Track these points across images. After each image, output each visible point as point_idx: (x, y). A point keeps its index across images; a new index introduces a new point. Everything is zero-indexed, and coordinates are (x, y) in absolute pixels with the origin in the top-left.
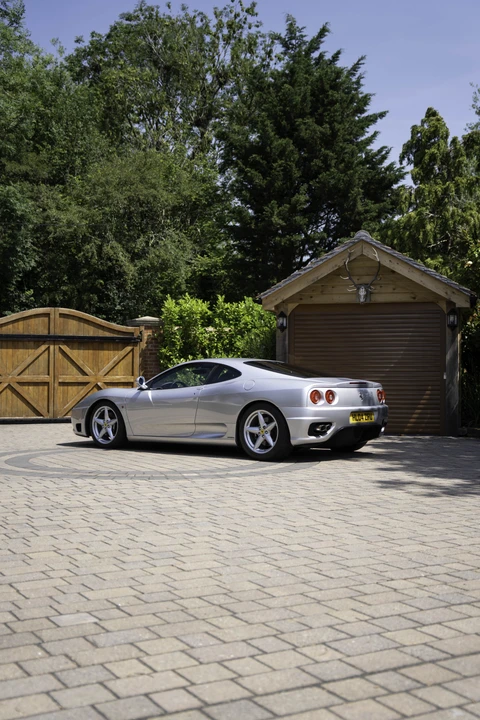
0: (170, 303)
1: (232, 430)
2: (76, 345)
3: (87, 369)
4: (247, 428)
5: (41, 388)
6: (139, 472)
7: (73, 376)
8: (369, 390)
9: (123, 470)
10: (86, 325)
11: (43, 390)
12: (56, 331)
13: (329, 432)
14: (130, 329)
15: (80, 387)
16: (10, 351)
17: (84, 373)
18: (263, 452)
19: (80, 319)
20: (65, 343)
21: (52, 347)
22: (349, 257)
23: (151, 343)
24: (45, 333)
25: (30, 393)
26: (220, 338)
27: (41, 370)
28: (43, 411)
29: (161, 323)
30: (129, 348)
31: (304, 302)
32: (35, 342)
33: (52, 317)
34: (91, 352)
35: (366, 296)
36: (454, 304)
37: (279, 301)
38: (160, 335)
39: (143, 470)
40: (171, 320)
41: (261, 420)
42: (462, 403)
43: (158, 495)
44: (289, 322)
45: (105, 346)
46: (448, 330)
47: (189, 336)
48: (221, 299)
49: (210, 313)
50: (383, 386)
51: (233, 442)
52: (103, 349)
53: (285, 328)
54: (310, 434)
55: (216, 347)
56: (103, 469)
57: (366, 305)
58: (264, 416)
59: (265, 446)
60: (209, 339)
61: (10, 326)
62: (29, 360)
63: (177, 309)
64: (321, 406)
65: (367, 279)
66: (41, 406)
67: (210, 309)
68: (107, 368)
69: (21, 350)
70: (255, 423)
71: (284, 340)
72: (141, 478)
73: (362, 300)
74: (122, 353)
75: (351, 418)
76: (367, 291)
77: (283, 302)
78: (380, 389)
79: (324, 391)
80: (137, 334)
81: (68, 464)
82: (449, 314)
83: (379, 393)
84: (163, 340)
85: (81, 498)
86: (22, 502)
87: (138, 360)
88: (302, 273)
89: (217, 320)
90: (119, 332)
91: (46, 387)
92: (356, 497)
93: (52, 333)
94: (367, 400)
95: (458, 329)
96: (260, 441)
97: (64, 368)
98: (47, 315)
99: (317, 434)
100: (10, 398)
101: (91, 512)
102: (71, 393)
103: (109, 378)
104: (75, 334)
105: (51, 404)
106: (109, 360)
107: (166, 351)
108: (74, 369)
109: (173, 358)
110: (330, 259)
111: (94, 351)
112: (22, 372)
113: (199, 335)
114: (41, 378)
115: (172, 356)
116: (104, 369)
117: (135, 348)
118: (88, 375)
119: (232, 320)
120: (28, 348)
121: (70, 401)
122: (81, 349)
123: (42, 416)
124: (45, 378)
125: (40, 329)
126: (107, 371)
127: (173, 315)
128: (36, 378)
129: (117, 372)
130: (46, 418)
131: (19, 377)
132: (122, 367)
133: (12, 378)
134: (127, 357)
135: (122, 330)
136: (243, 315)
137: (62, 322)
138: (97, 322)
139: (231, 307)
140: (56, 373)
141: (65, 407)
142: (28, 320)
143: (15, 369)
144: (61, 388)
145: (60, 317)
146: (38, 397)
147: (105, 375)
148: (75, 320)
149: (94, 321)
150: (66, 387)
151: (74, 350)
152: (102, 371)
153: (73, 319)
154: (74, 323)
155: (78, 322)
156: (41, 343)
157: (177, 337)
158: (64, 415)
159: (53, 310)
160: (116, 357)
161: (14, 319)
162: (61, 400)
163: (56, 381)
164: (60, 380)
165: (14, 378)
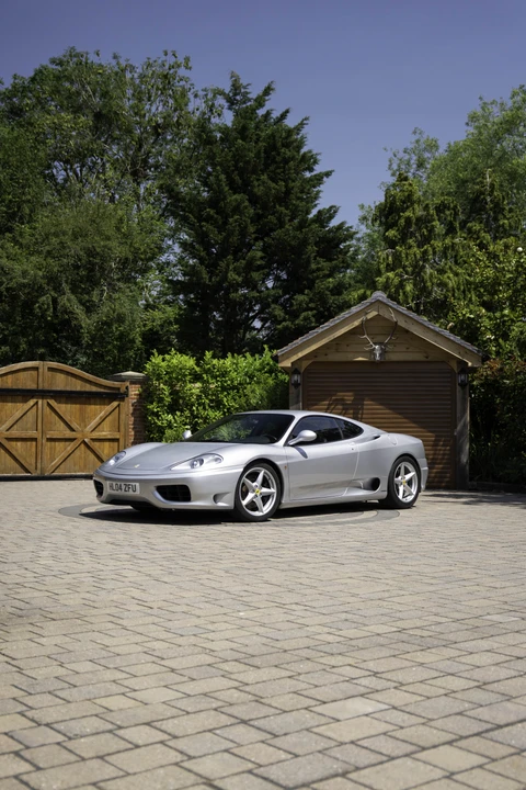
0: (156, 359)
2: (64, 400)
3: (74, 425)
5: (29, 443)
7: (60, 430)
10: (74, 379)
11: (31, 446)
12: (44, 385)
14: (117, 384)
15: (67, 443)
17: (73, 430)
19: (68, 373)
20: (52, 397)
21: (40, 402)
23: (135, 398)
24: (34, 387)
25: (18, 448)
27: (29, 425)
28: (31, 468)
29: (146, 379)
30: (115, 404)
31: (319, 359)
32: (24, 396)
33: (40, 370)
34: (78, 406)
35: (380, 355)
36: (466, 364)
37: (295, 359)
38: (145, 390)
44: (303, 379)
45: (92, 401)
46: (458, 388)
48: (208, 354)
49: (197, 369)
52: (90, 404)
53: (300, 384)
55: (204, 404)
57: (381, 363)
62: (18, 414)
63: (164, 364)
66: (29, 462)
67: (198, 364)
68: (93, 424)
69: (10, 404)
71: (298, 394)
73: (378, 358)
74: (108, 408)
77: (299, 359)
80: (123, 390)
82: (460, 373)
84: (149, 396)
87: (123, 416)
88: (320, 331)
89: (204, 375)
90: (105, 387)
93: (40, 388)
97: (51, 423)
98: (36, 369)
102: (58, 449)
103: (96, 435)
104: (63, 389)
105: (39, 461)
106: (95, 415)
107: (154, 407)
108: (62, 424)
109: (161, 414)
110: (347, 318)
111: (81, 406)
112: (10, 427)
113: (187, 390)
114: (30, 434)
115: (161, 412)
116: (91, 425)
117: (122, 403)
118: (75, 431)
119: (219, 376)
120: (16, 403)
121: (58, 457)
122: (68, 404)
123: (30, 473)
124: (34, 434)
125: (29, 383)
126: (94, 428)
127: (161, 370)
128: (24, 434)
129: (104, 428)
130: (33, 475)
131: (8, 433)
132: (108, 423)
133: (1, 433)
134: (113, 413)
135: (108, 385)
136: (231, 371)
137: (50, 375)
138: (85, 377)
139: (218, 363)
140: (44, 429)
141: (53, 464)
142: (17, 374)
143: (3, 424)
144: (49, 444)
145: (48, 371)
146: (25, 453)
147: (92, 431)
148: (63, 375)
149: (81, 376)
150: (53, 443)
151: (62, 405)
152: (89, 427)
153: (61, 373)
154: (62, 377)
155: (65, 376)
156: (29, 398)
157: (165, 392)
158: (53, 472)
159: (42, 363)
160: (103, 413)
161: (3, 373)
162: (49, 457)
163: (44, 437)
164: (48, 436)
165: (3, 433)
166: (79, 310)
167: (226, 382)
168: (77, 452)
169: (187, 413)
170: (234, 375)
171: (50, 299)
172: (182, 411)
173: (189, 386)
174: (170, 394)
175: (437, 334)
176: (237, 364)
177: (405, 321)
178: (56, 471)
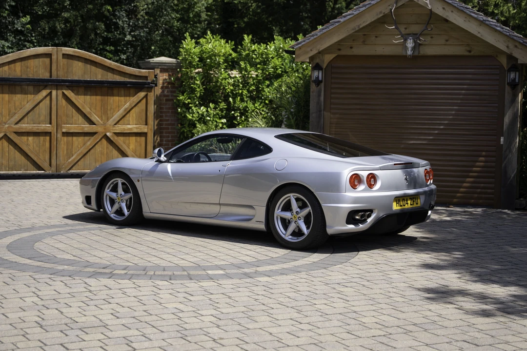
0: (188, 44)
1: (260, 213)
2: (81, 90)
3: (95, 118)
4: (278, 212)
5: (42, 138)
6: (157, 267)
7: (79, 124)
8: (415, 170)
9: (142, 263)
10: (93, 68)
11: (44, 141)
12: (59, 74)
13: (369, 220)
14: (144, 72)
15: (87, 138)
16: (6, 96)
17: (91, 122)
18: (295, 240)
19: (87, 61)
20: (69, 88)
21: (54, 93)
22: (396, 3)
23: (167, 87)
24: (46, 76)
25: (29, 144)
26: (245, 83)
27: (42, 118)
28: (45, 165)
29: (179, 65)
30: (142, 94)
31: (342, 53)
32: (34, 86)
33: (54, 57)
34: (99, 98)
35: (414, 48)
36: (517, 59)
37: (314, 52)
38: (177, 79)
39: (163, 264)
40: (190, 63)
41: (294, 205)
42: (521, 171)
43: (181, 307)
44: (325, 75)
45: (115, 91)
46: (508, 89)
47: (210, 81)
48: (247, 39)
49: (234, 55)
50: (431, 165)
51: (262, 226)
52: (113, 95)
53: (321, 82)
54: (348, 222)
55: (241, 95)
56: (119, 262)
57: (414, 58)
58: (297, 200)
59: (298, 233)
60: (233, 85)
61: (6, 68)
62: (29, 107)
63: (197, 50)
64: (362, 192)
65: (416, 29)
66: (42, 159)
67: (234, 50)
68: (117, 116)
69: (19, 96)
70: (287, 207)
71: (319, 95)
72: (162, 278)
73: (409, 52)
74: (135, 99)
75: (395, 204)
76: (415, 42)
77: (319, 53)
78: (428, 168)
79: (364, 174)
80: (151, 78)
81: (78, 253)
82: (510, 70)
83: (427, 173)
84: (181, 85)
85: (97, 312)
86: (31, 316)
87: (152, 108)
88: (342, 20)
89: (242, 64)
91: (48, 138)
92: (401, 315)
93: (54, 77)
94: (412, 182)
95: (519, 87)
96: (292, 227)
97: (67, 116)
98: (49, 55)
99: (356, 222)
100: (6, 150)
101: (109, 334)
102: (76, 144)
103: (120, 128)
104: (81, 78)
105: (54, 157)
106: (119, 107)
108: (80, 117)
109: (192, 107)
110: (374, 5)
111: (103, 97)
112: (20, 121)
113: (222, 80)
114: (42, 128)
115: (191, 104)
116: (113, 118)
117: (149, 94)
118: (95, 125)
119: (259, 63)
120: (26, 93)
121: (75, 153)
122: (87, 95)
123: (43, 170)
124: (47, 128)
125: (40, 72)
126: (117, 120)
127: (192, 57)
128: (36, 127)
129: (129, 121)
130: (47, 172)
131: (17, 126)
132: (134, 115)
133: (8, 127)
134: (140, 104)
135: (134, 74)
136: (273, 58)
137: (66, 63)
138: (106, 65)
139: (259, 48)
140: (59, 122)
141: (70, 160)
142: (26, 61)
143: (12, 117)
144: (65, 138)
145: (63, 58)
146: (38, 148)
147: (115, 124)
148: (81, 62)
149: (102, 63)
150: (70, 138)
151: (79, 96)
152: (111, 119)
153: (79, 61)
154: (80, 65)
155: (84, 64)
156: (41, 87)
157: (196, 82)
158: (70, 169)
159: (56, 50)
160: (128, 104)
161: (10, 60)
162: (65, 152)
163: (59, 131)
164: (64, 130)
165: (11, 127)
167: (267, 70)
168: (98, 148)
169: (223, 105)
170: (278, 61)
172: (216, 103)
173: (224, 74)
174: (203, 84)
175: (481, 23)
176: (283, 49)
177: (444, 8)
178: (74, 168)
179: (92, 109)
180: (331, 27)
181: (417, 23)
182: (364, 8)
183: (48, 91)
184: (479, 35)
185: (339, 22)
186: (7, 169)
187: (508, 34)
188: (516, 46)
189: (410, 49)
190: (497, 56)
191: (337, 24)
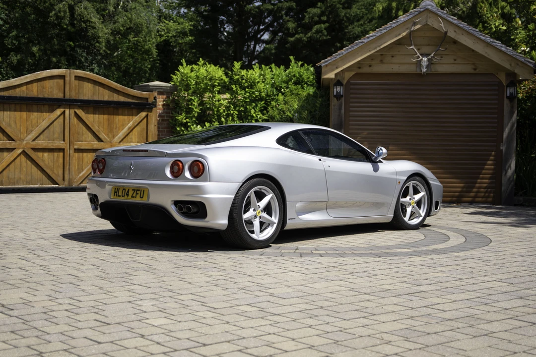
0: (185, 69)
2: (91, 110)
3: (103, 136)
5: (56, 154)
7: (88, 141)
10: (101, 89)
11: (58, 157)
12: (71, 94)
14: (144, 94)
16: (24, 114)
17: (100, 140)
19: (95, 83)
20: (80, 107)
21: (67, 112)
24: (60, 96)
25: (45, 159)
27: (56, 135)
28: (59, 179)
29: (175, 88)
30: (144, 114)
33: (67, 79)
34: (106, 116)
35: (427, 67)
37: (340, 69)
44: (345, 91)
45: (120, 111)
46: (506, 101)
48: (237, 65)
49: (226, 80)
52: (118, 114)
53: (342, 96)
55: (232, 115)
57: (427, 75)
61: (24, 88)
62: (44, 124)
63: (193, 75)
66: (57, 173)
67: (226, 74)
68: (121, 134)
69: (36, 114)
71: (340, 109)
73: (424, 70)
74: (137, 119)
76: (428, 61)
80: (151, 100)
82: (507, 86)
88: (366, 41)
90: (133, 97)
91: (61, 154)
93: (67, 97)
97: (78, 134)
98: (62, 77)
100: (24, 164)
102: (86, 160)
103: (124, 145)
104: (90, 98)
105: (67, 172)
106: (123, 126)
107: (182, 118)
108: (90, 134)
109: (190, 125)
110: (394, 27)
111: (109, 116)
112: (36, 138)
113: (216, 101)
114: (56, 144)
115: (190, 123)
116: (119, 136)
117: (149, 114)
118: (103, 142)
119: (247, 87)
120: (42, 112)
121: (85, 168)
122: (95, 114)
123: (57, 184)
124: (61, 144)
125: (55, 93)
126: (122, 138)
127: (190, 81)
128: (52, 144)
129: (132, 138)
130: (61, 186)
131: (34, 143)
132: (136, 133)
133: (26, 143)
134: (141, 123)
135: (136, 95)
136: (258, 82)
137: (77, 84)
138: (113, 86)
139: (247, 74)
140: (72, 139)
141: (81, 175)
142: (42, 82)
143: (29, 134)
144: (76, 154)
145: (75, 79)
146: (52, 164)
147: (120, 142)
148: (91, 83)
149: (109, 85)
150: (81, 154)
151: (89, 115)
152: (117, 137)
153: (88, 82)
154: (89, 86)
155: (93, 85)
156: (55, 107)
157: (194, 103)
158: (80, 184)
159: (69, 72)
160: (131, 123)
161: (28, 80)
162: (76, 168)
163: (71, 147)
164: (76, 147)
165: (29, 143)
166: (95, 19)
167: (253, 93)
169: (216, 124)
170: (261, 86)
171: (67, 7)
172: (210, 122)
173: (218, 96)
174: (199, 105)
175: (488, 44)
176: (264, 76)
177: (455, 31)
178: (84, 182)
179: (100, 127)
180: (355, 47)
181: (429, 45)
182: (385, 31)
183: (62, 110)
184: (486, 55)
185: (363, 42)
186: (25, 183)
187: (512, 53)
188: (518, 65)
189: (425, 67)
190: (497, 74)
191: (361, 44)
